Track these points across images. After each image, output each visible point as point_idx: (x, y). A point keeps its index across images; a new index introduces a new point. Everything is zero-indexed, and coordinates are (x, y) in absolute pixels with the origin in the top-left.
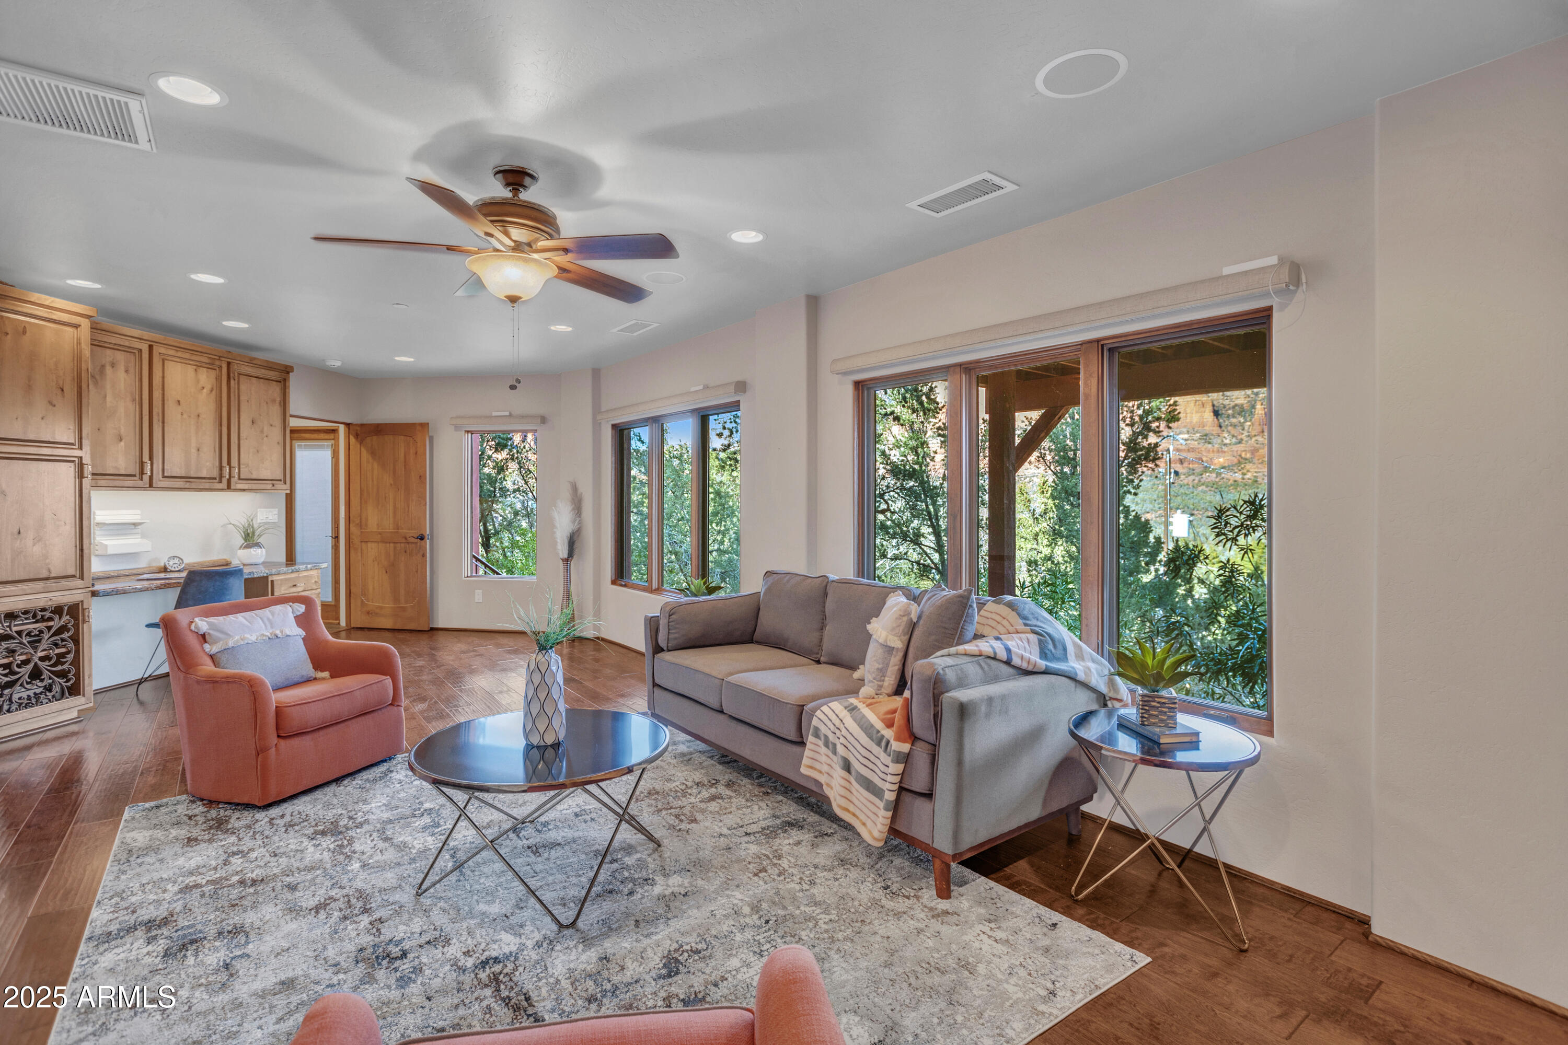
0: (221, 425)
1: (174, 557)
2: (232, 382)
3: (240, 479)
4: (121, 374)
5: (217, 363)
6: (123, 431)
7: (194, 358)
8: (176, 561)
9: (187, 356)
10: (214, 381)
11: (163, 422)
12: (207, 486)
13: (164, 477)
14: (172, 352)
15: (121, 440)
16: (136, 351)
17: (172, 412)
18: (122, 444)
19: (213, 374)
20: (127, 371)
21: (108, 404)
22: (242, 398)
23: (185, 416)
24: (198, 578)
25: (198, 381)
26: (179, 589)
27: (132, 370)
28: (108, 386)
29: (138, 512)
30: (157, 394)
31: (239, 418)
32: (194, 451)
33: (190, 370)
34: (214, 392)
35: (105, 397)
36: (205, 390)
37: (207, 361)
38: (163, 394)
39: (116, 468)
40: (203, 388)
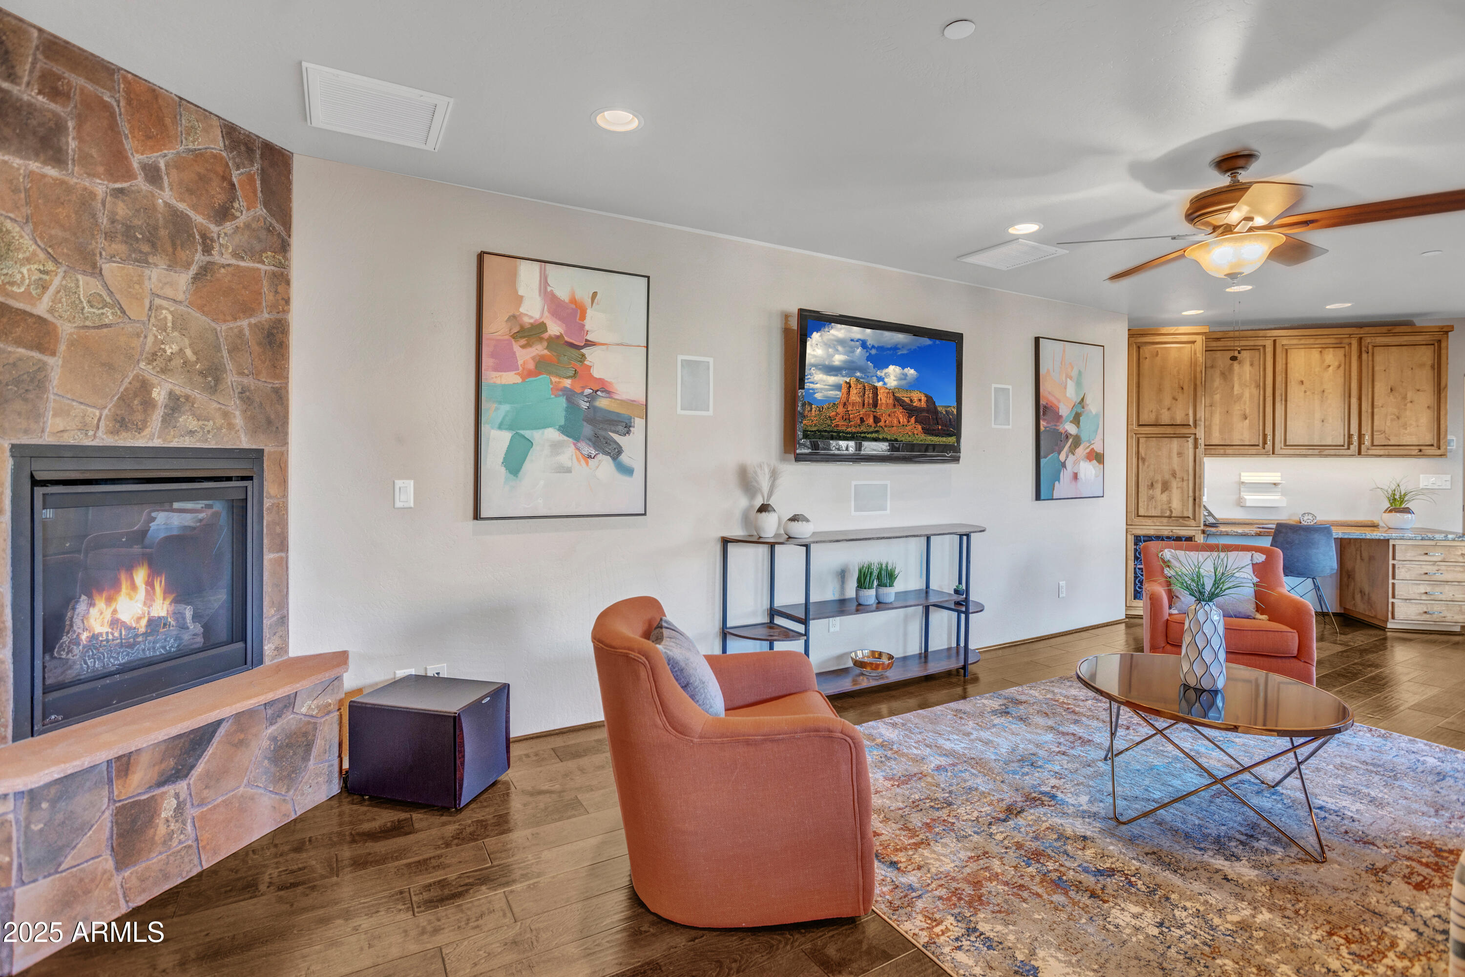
0: (1350, 397)
1: (1309, 514)
2: (1364, 356)
3: (1373, 445)
4: (1247, 367)
5: (1347, 341)
6: (1247, 411)
7: (1318, 341)
8: (1310, 517)
9: (1312, 341)
10: (1342, 358)
11: (1286, 401)
12: (1332, 452)
13: (1286, 445)
14: (1295, 342)
15: (1246, 418)
16: (1261, 348)
17: (1295, 393)
18: (1247, 421)
19: (1340, 353)
20: (1252, 365)
21: (1236, 392)
22: (1376, 368)
23: (1308, 393)
24: (1284, 530)
25: (1323, 361)
26: (1271, 538)
27: (1256, 363)
28: (1236, 379)
29: (1279, 474)
30: (1279, 379)
31: (1373, 388)
32: (1317, 423)
33: (1315, 354)
34: (1342, 368)
35: (1233, 388)
36: (1331, 368)
37: (1333, 341)
38: (1286, 378)
39: (1242, 440)
40: (1329, 366)
